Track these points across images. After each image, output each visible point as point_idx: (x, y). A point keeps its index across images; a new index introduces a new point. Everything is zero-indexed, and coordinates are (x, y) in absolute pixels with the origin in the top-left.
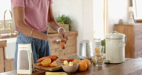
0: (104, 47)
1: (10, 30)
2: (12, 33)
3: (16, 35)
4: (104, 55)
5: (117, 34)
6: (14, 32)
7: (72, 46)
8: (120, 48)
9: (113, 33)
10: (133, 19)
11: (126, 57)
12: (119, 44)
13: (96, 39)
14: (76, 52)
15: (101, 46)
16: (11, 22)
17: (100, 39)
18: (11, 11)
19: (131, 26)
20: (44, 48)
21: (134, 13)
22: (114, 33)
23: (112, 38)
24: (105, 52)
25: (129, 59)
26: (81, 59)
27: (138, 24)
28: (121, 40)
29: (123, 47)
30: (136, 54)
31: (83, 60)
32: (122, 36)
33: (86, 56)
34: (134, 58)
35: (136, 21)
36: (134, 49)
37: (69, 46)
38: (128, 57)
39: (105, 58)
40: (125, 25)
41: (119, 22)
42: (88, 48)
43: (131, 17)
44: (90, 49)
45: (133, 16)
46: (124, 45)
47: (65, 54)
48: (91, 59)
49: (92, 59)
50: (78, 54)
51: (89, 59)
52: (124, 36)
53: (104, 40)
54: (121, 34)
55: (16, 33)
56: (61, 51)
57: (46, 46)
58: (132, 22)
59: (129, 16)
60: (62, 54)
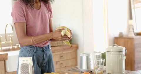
0: (104, 60)
1: (11, 44)
2: (13, 46)
3: (17, 48)
4: (105, 67)
5: (117, 47)
6: (15, 45)
7: (73, 58)
8: (120, 61)
9: (113, 46)
10: (133, 32)
11: (126, 70)
12: (119, 56)
13: (97, 52)
14: (76, 65)
15: (102, 59)
16: (12, 35)
17: (100, 52)
18: (12, 25)
19: (131, 39)
20: (46, 62)
21: (134, 26)
22: (115, 46)
23: (112, 50)
24: (105, 65)
25: (129, 71)
26: (82, 72)
27: (138, 37)
28: (121, 53)
29: (123, 60)
30: (136, 66)
31: (83, 72)
32: (122, 49)
33: (86, 69)
34: (134, 70)
35: (136, 34)
36: (134, 61)
37: (70, 59)
38: (128, 70)
39: (105, 71)
40: (125, 38)
41: (119, 35)
42: (88, 61)
43: (131, 30)
44: (91, 61)
45: (133, 29)
46: (124, 58)
47: (65, 67)
48: (91, 71)
49: (93, 71)
50: (79, 67)
51: (89, 72)
52: (124, 49)
53: (105, 53)
54: (121, 47)
55: (17, 46)
56: (61, 64)
57: (48, 60)
58: (132, 35)
59: (129, 29)
60: (62, 67)
